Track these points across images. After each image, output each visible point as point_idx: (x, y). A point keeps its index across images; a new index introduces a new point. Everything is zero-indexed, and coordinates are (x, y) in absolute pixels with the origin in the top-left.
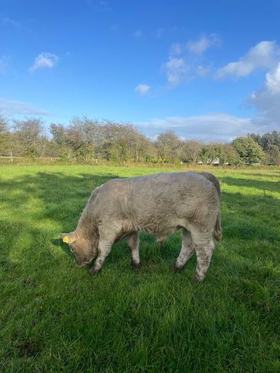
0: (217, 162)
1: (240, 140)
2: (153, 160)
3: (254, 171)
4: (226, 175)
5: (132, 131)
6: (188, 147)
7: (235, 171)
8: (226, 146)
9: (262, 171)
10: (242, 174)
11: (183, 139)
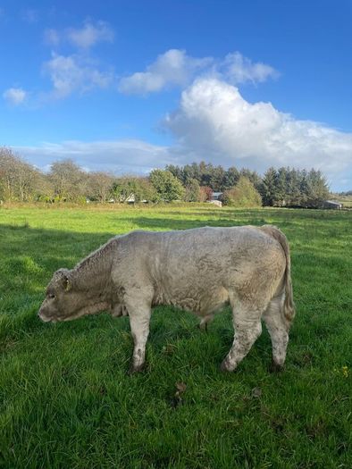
0: (132, 200)
1: (157, 173)
2: (48, 198)
3: (174, 210)
4: (141, 215)
5: (11, 158)
6: (93, 180)
7: (153, 210)
8: (140, 181)
9: (182, 209)
10: (160, 212)
11: (86, 170)
